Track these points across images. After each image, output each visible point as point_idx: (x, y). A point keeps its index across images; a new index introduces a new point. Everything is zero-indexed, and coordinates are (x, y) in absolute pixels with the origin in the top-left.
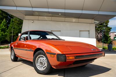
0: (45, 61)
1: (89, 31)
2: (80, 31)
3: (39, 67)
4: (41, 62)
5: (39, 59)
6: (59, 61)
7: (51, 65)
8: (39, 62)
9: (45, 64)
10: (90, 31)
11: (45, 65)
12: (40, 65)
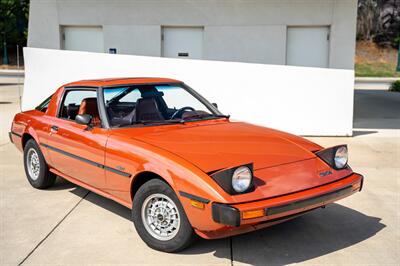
0: (173, 212)
1: (329, 27)
2: (288, 27)
3: (154, 228)
4: (160, 215)
5: (154, 205)
6: (219, 222)
7: (193, 229)
8: (152, 214)
9: (172, 221)
10: (333, 27)
11: (173, 225)
12: (156, 224)
